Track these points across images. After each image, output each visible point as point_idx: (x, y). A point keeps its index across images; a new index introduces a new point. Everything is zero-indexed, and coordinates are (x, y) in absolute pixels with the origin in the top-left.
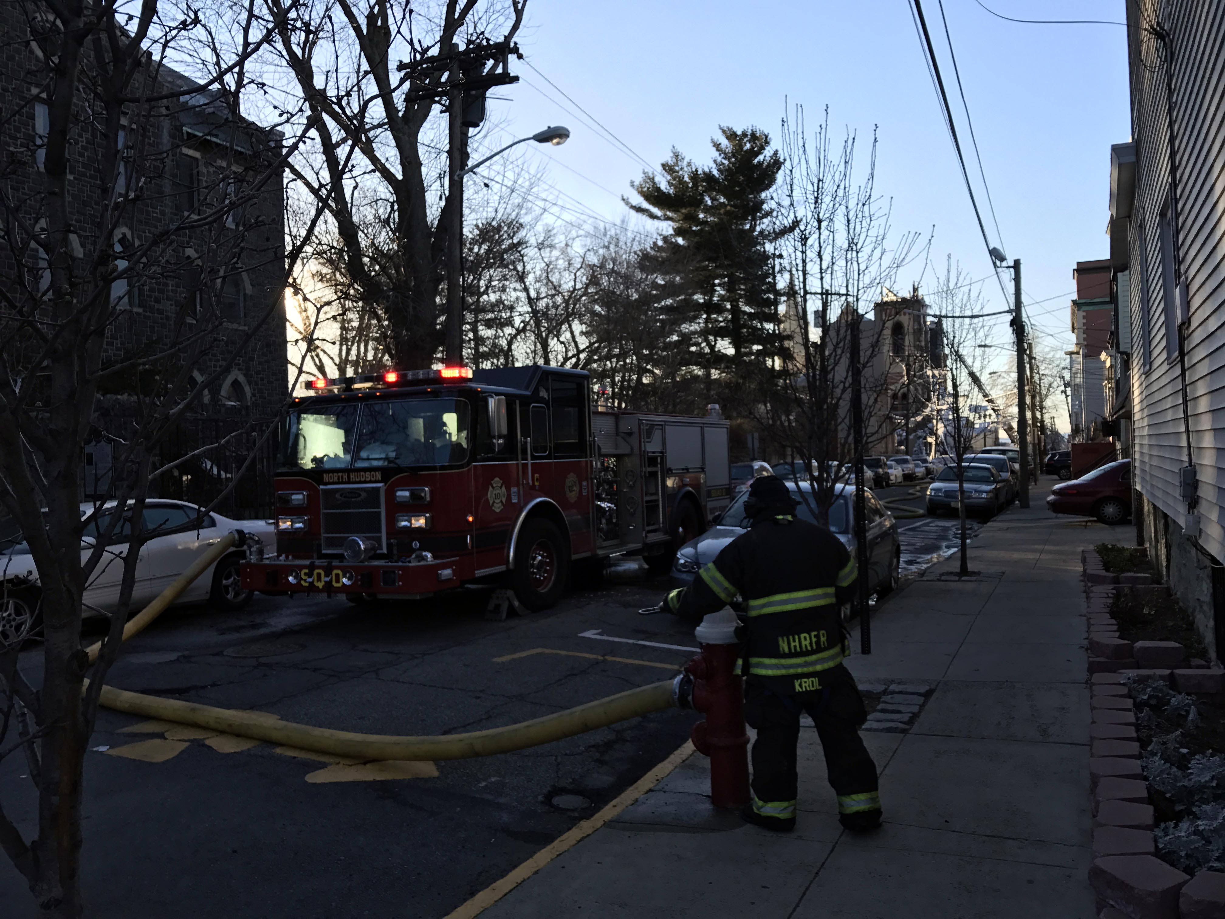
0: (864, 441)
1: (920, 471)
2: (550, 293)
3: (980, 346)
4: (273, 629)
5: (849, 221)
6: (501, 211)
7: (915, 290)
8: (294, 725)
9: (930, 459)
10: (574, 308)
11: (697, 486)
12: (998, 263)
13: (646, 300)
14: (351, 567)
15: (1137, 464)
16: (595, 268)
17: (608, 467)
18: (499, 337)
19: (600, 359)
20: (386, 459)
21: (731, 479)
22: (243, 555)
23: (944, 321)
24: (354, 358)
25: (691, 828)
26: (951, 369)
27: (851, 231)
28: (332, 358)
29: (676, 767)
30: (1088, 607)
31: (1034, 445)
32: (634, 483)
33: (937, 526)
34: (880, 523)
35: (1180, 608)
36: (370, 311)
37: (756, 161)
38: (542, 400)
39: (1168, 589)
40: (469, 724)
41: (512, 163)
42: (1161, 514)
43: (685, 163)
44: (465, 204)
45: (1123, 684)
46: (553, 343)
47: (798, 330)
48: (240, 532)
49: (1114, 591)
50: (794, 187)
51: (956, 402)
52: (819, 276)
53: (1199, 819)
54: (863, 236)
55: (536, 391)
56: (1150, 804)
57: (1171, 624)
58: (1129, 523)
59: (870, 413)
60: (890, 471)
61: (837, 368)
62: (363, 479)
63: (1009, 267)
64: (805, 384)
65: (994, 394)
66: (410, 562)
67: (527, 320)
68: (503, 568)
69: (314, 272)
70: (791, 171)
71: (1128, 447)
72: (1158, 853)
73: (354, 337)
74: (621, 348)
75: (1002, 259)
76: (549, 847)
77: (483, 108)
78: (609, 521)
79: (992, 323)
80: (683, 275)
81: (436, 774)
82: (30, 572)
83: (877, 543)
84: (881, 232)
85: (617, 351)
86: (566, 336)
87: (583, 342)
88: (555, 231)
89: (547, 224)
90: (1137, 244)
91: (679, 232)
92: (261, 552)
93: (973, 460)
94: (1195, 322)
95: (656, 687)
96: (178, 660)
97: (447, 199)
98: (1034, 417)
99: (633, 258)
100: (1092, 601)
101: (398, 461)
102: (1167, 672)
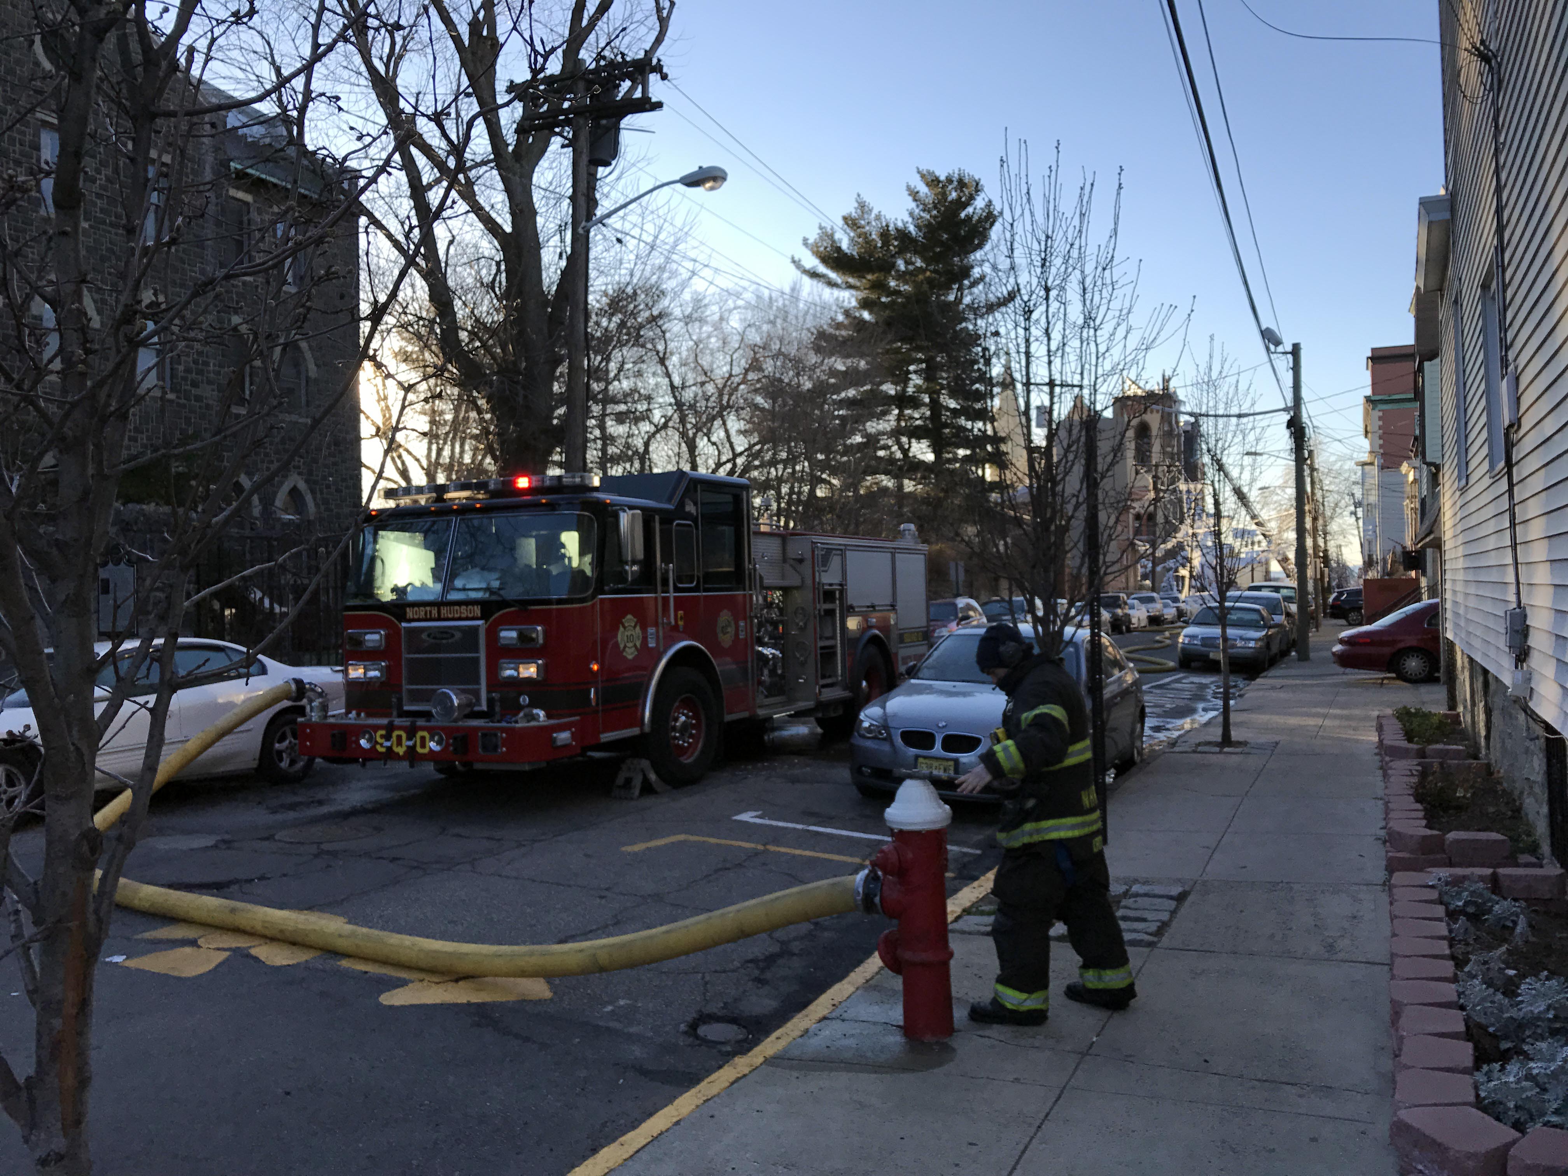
0: (1102, 572)
1: (1170, 613)
2: (699, 380)
3: (1248, 454)
4: (340, 808)
5: (1084, 290)
6: (637, 274)
7: (1166, 381)
8: (365, 930)
9: (1183, 596)
10: (729, 399)
11: (885, 628)
12: (1272, 347)
13: (821, 391)
14: (443, 729)
15: (1448, 605)
16: (756, 349)
17: (772, 603)
18: (633, 435)
19: (762, 465)
20: (487, 589)
21: (929, 620)
22: (301, 711)
23: (1203, 420)
24: (448, 460)
25: (877, 1068)
26: (1213, 482)
27: (1088, 302)
28: (417, 460)
29: (857, 989)
30: (1386, 788)
31: (1315, 580)
32: (805, 624)
33: (1192, 683)
34: (1120, 678)
35: (1504, 790)
36: (468, 400)
37: (963, 215)
38: (688, 516)
39: (1488, 765)
40: (591, 931)
41: (652, 212)
42: (1479, 671)
43: (873, 216)
44: (591, 266)
45: (1432, 887)
46: (702, 443)
47: (1019, 430)
48: (299, 682)
49: (1420, 768)
50: (1016, 245)
51: (1218, 524)
52: (1046, 359)
53: (1532, 1060)
54: (1103, 309)
55: (681, 504)
56: (1468, 1040)
57: (1491, 809)
58: (1437, 680)
59: (1110, 536)
60: (1131, 612)
61: (1067, 478)
62: (457, 616)
63: (1285, 353)
64: (1027, 499)
65: (1264, 515)
66: (516, 722)
67: (670, 414)
68: (635, 731)
69: (397, 350)
70: (1012, 225)
71: (1436, 584)
72: (1480, 1104)
73: (447, 434)
74: (789, 452)
75: (1278, 343)
76: (693, 1091)
77: (616, 143)
78: (773, 672)
79: (1264, 423)
80: (869, 359)
81: (547, 994)
82: (28, 727)
83: (1116, 704)
84: (1127, 305)
85: (784, 455)
86: (718, 435)
87: (741, 443)
88: (706, 301)
89: (696, 292)
90: (1452, 323)
91: (865, 304)
92: (324, 708)
93: (1238, 599)
94: (1527, 423)
95: (834, 884)
96: (216, 846)
97: (568, 258)
98: (1316, 546)
99: (807, 337)
100: (1392, 779)
101: (502, 592)
102: (1489, 871)
